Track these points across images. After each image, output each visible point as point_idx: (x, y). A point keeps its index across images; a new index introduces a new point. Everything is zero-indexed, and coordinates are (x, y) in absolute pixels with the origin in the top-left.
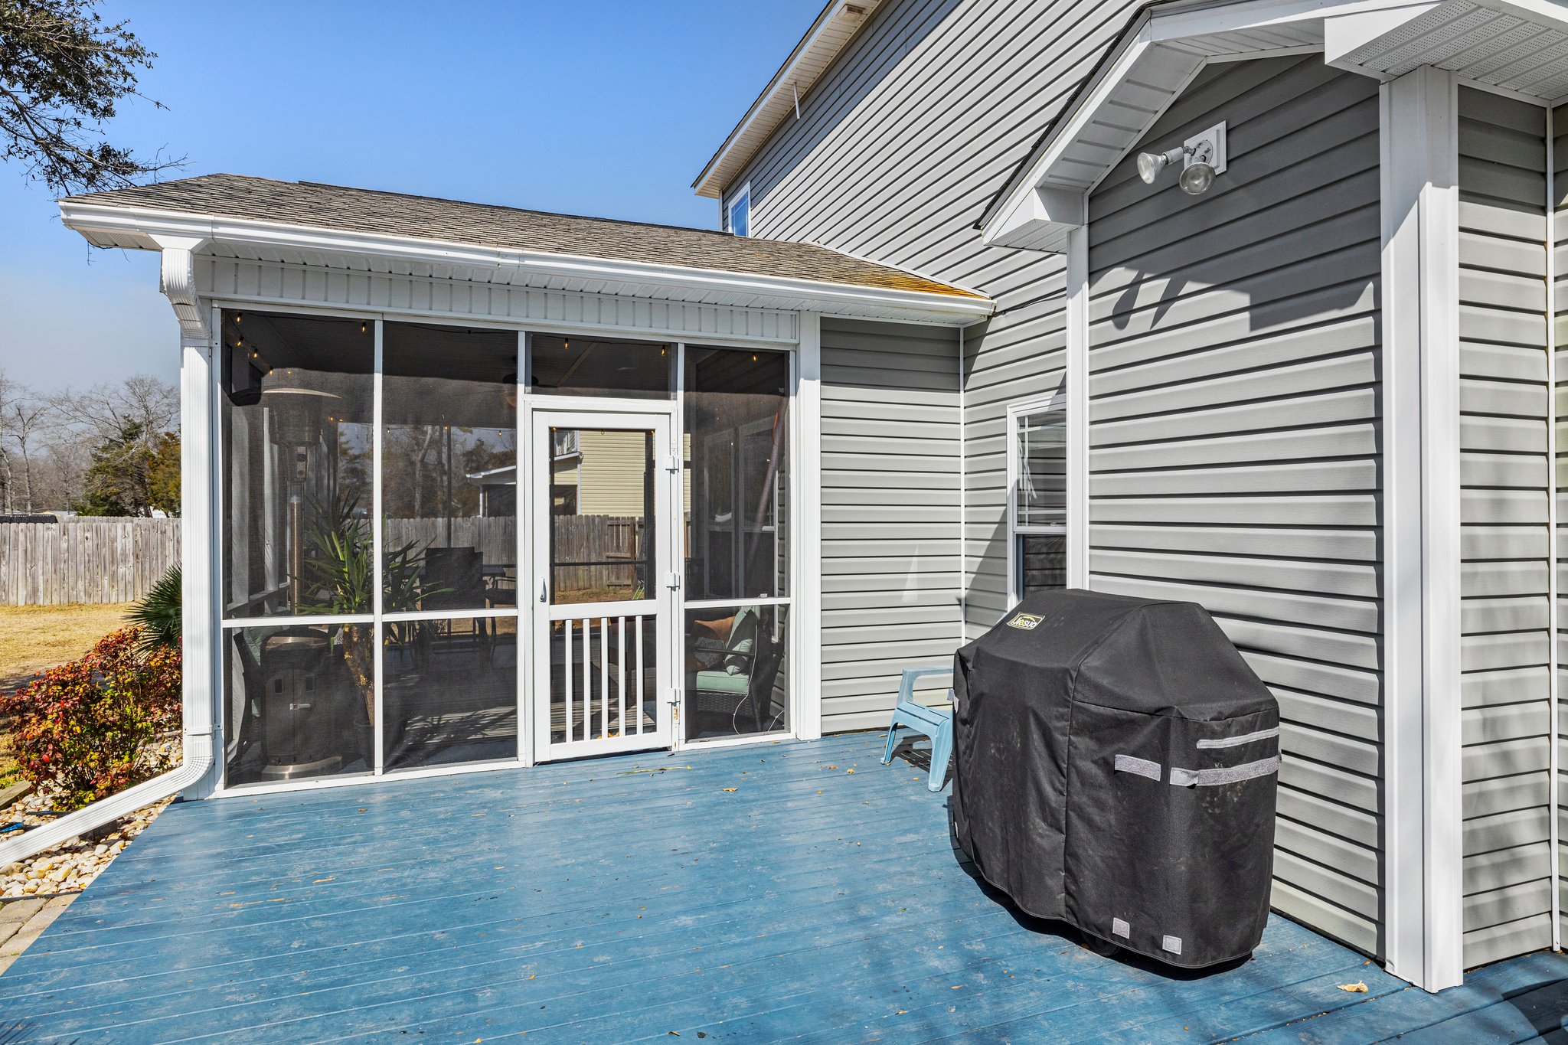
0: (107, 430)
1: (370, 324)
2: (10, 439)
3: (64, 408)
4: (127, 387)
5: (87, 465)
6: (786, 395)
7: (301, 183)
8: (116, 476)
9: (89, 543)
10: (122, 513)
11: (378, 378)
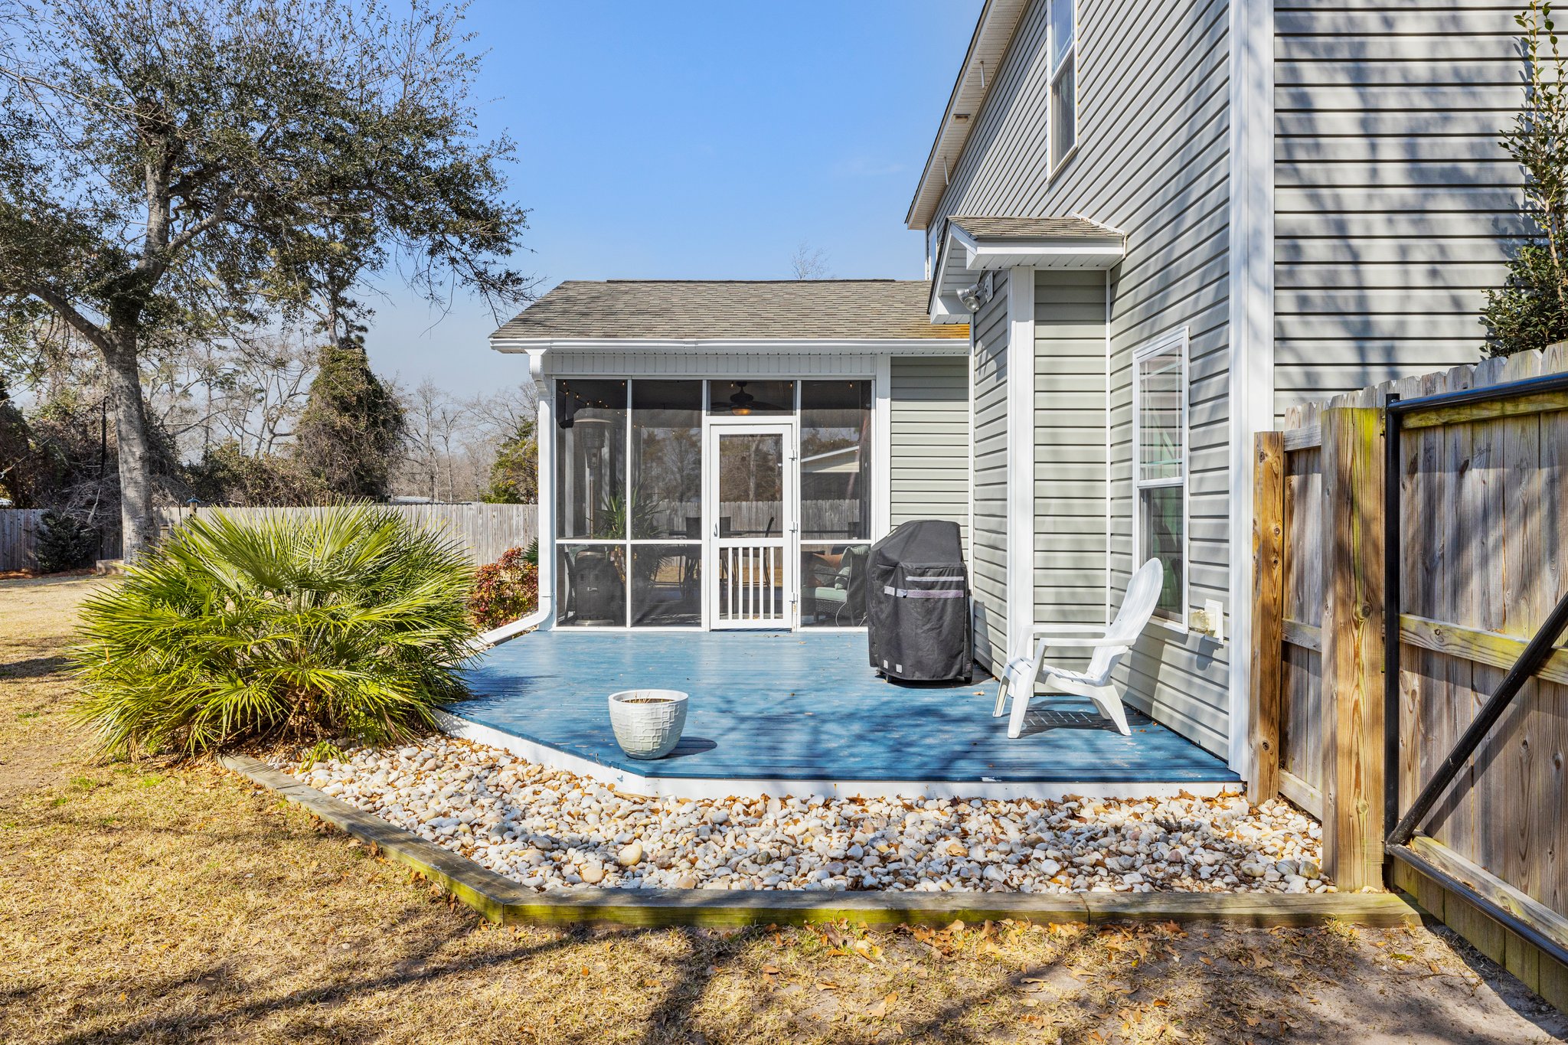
0: (507, 429)
1: (626, 382)
2: (437, 439)
3: (476, 411)
4: (520, 391)
5: (493, 460)
6: (870, 409)
7: (609, 282)
8: (513, 470)
9: (495, 520)
10: (518, 501)
11: (629, 411)
